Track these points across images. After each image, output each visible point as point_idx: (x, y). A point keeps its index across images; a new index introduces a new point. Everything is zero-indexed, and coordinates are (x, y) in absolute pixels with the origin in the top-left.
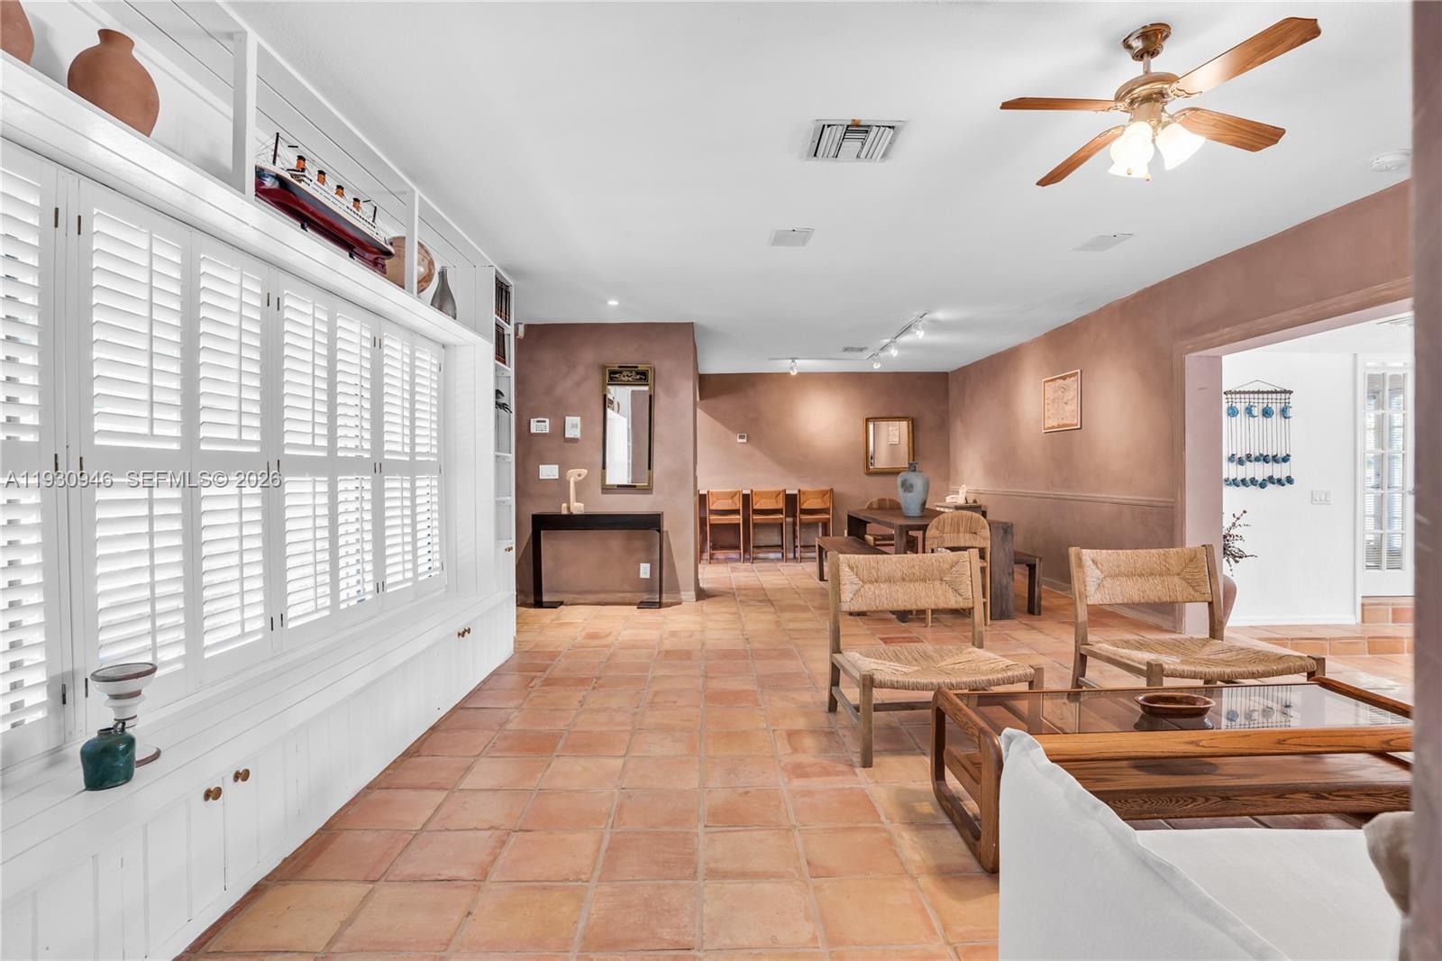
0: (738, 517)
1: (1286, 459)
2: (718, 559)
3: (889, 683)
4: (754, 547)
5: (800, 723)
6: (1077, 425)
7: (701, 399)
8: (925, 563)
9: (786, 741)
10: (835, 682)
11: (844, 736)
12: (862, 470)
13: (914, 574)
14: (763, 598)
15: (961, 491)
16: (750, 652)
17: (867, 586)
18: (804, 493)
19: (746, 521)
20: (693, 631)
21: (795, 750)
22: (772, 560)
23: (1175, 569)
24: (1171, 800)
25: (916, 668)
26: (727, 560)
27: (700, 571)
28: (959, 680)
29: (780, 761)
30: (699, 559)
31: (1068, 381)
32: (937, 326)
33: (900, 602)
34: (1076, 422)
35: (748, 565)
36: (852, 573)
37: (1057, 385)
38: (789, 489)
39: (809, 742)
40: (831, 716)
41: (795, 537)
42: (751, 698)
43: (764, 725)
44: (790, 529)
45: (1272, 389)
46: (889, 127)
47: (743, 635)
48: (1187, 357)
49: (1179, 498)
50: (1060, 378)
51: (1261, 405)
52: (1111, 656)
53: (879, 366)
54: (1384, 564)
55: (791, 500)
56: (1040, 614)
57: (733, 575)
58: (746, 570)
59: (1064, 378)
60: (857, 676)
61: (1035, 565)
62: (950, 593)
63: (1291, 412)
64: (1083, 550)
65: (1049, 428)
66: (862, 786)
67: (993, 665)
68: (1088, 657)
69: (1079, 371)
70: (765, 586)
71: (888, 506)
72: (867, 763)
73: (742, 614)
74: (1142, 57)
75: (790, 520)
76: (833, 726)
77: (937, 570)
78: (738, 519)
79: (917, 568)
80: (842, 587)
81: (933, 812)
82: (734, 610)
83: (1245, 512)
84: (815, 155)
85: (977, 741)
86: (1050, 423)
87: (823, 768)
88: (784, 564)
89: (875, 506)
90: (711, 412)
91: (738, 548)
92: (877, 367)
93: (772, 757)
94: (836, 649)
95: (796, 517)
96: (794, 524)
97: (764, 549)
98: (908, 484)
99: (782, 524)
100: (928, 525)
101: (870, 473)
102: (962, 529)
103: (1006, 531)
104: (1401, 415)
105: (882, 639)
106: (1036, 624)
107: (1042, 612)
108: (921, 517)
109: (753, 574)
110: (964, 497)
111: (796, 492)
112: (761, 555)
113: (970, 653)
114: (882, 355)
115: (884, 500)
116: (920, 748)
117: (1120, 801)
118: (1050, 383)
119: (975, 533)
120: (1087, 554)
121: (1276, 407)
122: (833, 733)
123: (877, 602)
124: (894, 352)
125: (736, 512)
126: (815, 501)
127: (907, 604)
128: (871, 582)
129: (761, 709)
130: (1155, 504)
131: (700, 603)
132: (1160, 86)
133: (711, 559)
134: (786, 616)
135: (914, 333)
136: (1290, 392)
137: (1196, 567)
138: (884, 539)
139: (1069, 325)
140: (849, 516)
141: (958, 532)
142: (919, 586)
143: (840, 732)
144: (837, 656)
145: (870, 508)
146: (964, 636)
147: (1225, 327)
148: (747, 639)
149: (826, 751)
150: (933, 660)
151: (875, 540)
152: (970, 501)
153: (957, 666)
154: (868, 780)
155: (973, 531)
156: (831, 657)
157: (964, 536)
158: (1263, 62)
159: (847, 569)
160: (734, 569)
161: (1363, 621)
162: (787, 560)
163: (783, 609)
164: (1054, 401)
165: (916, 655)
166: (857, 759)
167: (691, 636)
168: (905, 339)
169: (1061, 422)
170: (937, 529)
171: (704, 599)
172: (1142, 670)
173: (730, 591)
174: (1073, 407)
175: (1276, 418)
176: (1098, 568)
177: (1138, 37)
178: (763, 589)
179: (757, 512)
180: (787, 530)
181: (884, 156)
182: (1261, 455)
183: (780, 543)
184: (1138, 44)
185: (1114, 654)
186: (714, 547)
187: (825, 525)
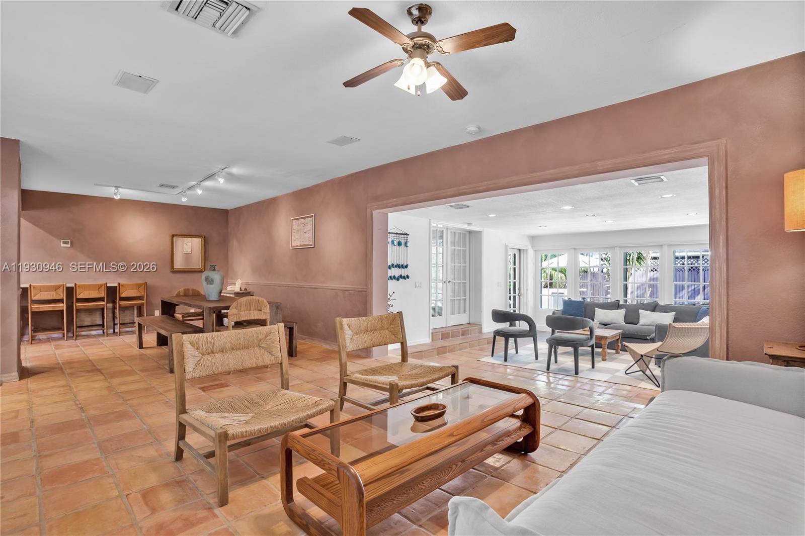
0: (62, 305)
1: (406, 267)
2: (40, 339)
3: (240, 434)
4: (77, 327)
5: (153, 480)
6: (312, 245)
7: (22, 210)
8: (247, 335)
9: (142, 503)
10: (181, 436)
11: (195, 481)
12: (168, 270)
13: (240, 344)
14: (91, 368)
15: (237, 283)
16: (86, 421)
17: (205, 357)
18: (122, 286)
19: (70, 308)
20: (18, 411)
21: (154, 510)
22: (94, 336)
23: (386, 326)
24: (442, 473)
25: (251, 415)
26: (49, 340)
27: (22, 351)
28: (289, 420)
29: (141, 528)
30: (20, 341)
31: (307, 220)
32: (231, 178)
33: (231, 365)
34: (311, 244)
35: (71, 342)
36: (193, 349)
37: (300, 222)
38: (110, 283)
39: (166, 497)
40: (178, 464)
41: (114, 317)
42: (96, 467)
43: (116, 493)
44: (110, 312)
45: (401, 232)
46: (246, 8)
47: (77, 405)
48: (374, 211)
49: (369, 287)
50: (302, 218)
51: (397, 240)
52: (364, 381)
53: (186, 199)
54: (437, 314)
55: (112, 292)
56: (296, 356)
57: (57, 352)
58: (70, 347)
59: (304, 218)
60: (213, 434)
61: (293, 327)
62: (266, 355)
63: (408, 244)
64: (343, 319)
65: (294, 247)
66: (225, 526)
67: (305, 403)
68: (348, 383)
69: (313, 215)
70: (91, 358)
71: (191, 294)
72: (223, 501)
73: (73, 386)
74: (417, 23)
75: (110, 305)
76: (183, 474)
77: (256, 340)
78: (63, 306)
79: (242, 340)
80: (186, 361)
81: (289, 529)
82: (63, 382)
83: (394, 293)
84: (177, 9)
85: (336, 474)
86: (296, 243)
87: (185, 520)
88: (106, 338)
89: (182, 294)
90: (35, 222)
91: (61, 329)
92: (184, 200)
93: (132, 526)
94: (183, 410)
95: (116, 303)
96: (114, 308)
97: (86, 329)
98: (210, 279)
99: (103, 309)
100: (230, 306)
101: (175, 271)
102: (252, 308)
103: (277, 308)
104: (441, 248)
105: (201, 388)
106: (297, 363)
107: (297, 355)
108: (219, 301)
109: (77, 349)
110: (239, 287)
111: (116, 285)
112: (83, 333)
113: (283, 395)
114: (189, 192)
115: (188, 290)
116: (259, 474)
117: (420, 485)
118: (296, 220)
119: (260, 310)
120: (345, 321)
121: (403, 242)
122: (183, 481)
123: (214, 368)
124: (199, 191)
125: (61, 301)
126: (132, 291)
127: (236, 367)
128: (209, 354)
129: (108, 477)
130: (356, 289)
131: (23, 381)
132: (429, 41)
133: (32, 340)
134: (116, 381)
135: (216, 180)
136: (408, 235)
137: (396, 324)
138: (190, 316)
139: (308, 188)
140: (162, 301)
141: (250, 310)
142: (244, 352)
143: (191, 478)
144: (184, 416)
145: (178, 295)
146: (257, 378)
147: (394, 198)
148: (82, 408)
149: (183, 501)
150: (260, 405)
151: (183, 317)
152: (243, 289)
153: (279, 407)
154: (230, 519)
155: (259, 309)
156: (178, 417)
157: (254, 313)
158: (485, 45)
159: (189, 346)
160: (57, 347)
161: (432, 341)
162: (108, 335)
163: (113, 375)
164: (298, 231)
165: (246, 403)
166: (213, 501)
167: (16, 417)
168: (208, 183)
169: (302, 243)
170: (236, 308)
171: (29, 377)
172: (387, 388)
173: (57, 366)
174: (310, 235)
175: (403, 246)
176: (350, 329)
177: (416, 9)
178: (90, 360)
179: (79, 300)
180: (107, 314)
181: (235, 32)
182: (397, 264)
183: (101, 323)
184: (416, 12)
185: (366, 380)
186: (36, 330)
187: (140, 308)
